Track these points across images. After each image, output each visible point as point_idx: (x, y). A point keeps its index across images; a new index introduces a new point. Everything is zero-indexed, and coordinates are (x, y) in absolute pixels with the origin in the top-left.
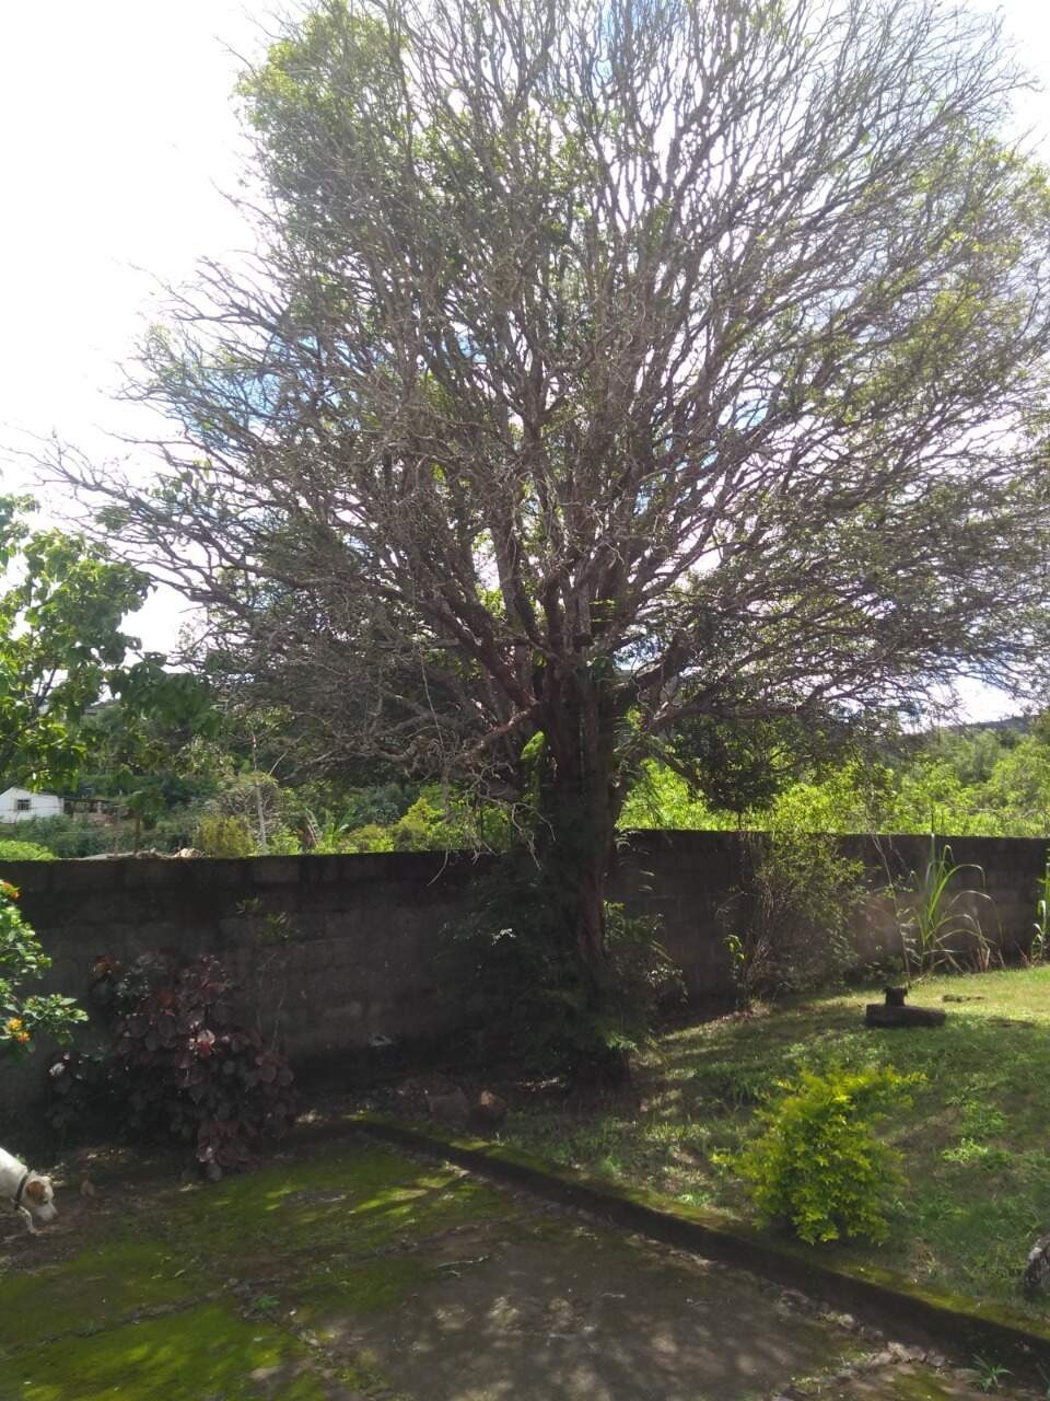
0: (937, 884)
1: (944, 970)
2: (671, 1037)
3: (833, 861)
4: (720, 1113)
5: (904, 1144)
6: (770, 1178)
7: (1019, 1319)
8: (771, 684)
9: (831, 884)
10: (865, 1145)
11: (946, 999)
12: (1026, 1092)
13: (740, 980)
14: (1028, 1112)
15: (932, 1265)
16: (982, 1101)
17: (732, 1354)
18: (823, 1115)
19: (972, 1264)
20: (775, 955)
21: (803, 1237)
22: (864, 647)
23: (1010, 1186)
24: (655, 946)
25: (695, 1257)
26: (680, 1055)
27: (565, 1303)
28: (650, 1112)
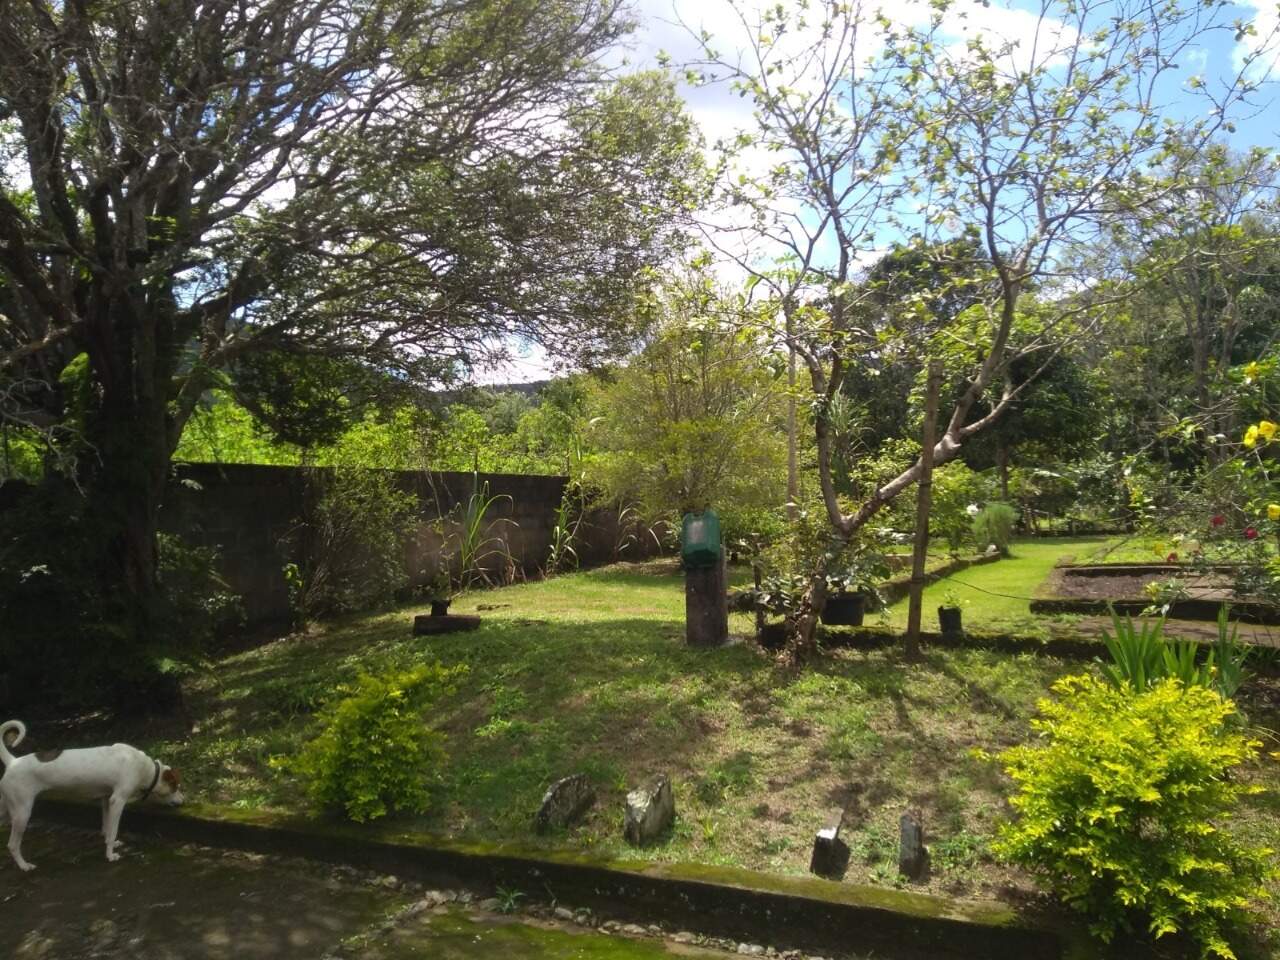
0: (477, 511)
1: (478, 584)
2: (225, 662)
3: (390, 494)
4: (276, 723)
5: (444, 728)
6: (326, 772)
7: (534, 851)
8: (340, 325)
9: (388, 515)
10: (413, 731)
11: (480, 608)
12: (542, 675)
13: (298, 604)
14: (543, 690)
15: (466, 820)
16: (509, 685)
17: (284, 933)
18: (378, 710)
19: (497, 814)
20: (332, 580)
21: (354, 818)
22: (429, 299)
23: (526, 749)
24: (215, 576)
25: (249, 855)
26: (235, 677)
27: (108, 923)
28: (203, 732)
